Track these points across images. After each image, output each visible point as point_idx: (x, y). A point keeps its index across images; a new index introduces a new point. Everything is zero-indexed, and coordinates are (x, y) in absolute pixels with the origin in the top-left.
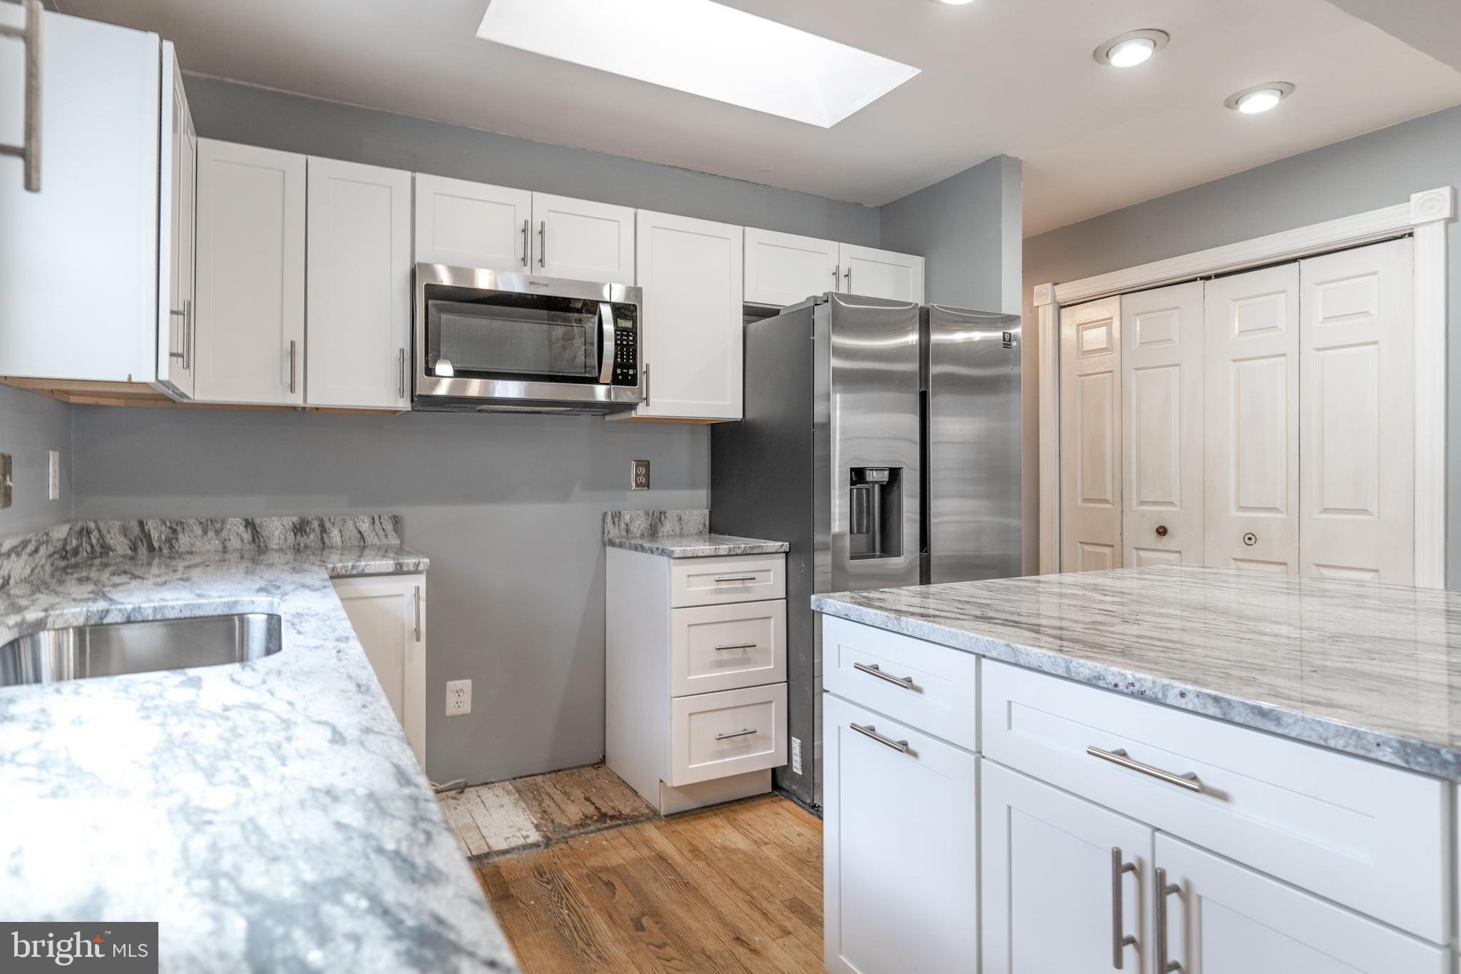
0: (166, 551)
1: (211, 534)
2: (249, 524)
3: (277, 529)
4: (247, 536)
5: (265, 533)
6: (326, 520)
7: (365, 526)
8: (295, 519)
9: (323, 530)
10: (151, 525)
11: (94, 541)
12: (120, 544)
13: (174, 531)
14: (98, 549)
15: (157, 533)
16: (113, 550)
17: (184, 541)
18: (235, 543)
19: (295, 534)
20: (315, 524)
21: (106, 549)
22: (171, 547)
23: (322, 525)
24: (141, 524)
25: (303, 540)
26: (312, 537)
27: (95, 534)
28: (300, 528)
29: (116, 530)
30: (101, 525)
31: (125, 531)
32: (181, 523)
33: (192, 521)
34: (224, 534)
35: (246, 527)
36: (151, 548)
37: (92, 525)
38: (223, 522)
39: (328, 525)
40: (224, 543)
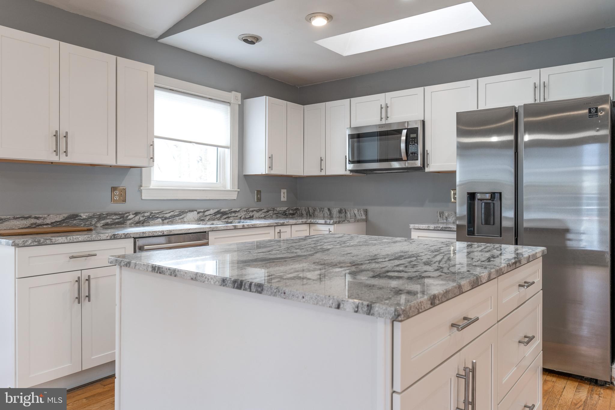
0: (313, 216)
1: (321, 212)
2: (329, 210)
3: (335, 211)
4: (328, 213)
5: (332, 213)
6: (346, 209)
7: (356, 212)
8: (339, 209)
9: (346, 213)
10: (310, 209)
11: (300, 212)
12: (304, 213)
13: (314, 211)
14: (301, 214)
15: (311, 211)
16: (303, 215)
17: (316, 213)
18: (326, 215)
19: (339, 213)
20: (344, 211)
21: (302, 214)
22: (314, 215)
23: (345, 211)
24: (308, 208)
25: (341, 215)
26: (343, 214)
27: (300, 210)
28: (340, 212)
29: (304, 210)
30: (301, 208)
31: (305, 210)
32: (315, 208)
33: (317, 208)
34: (324, 212)
35: (328, 210)
36: (310, 215)
37: (300, 208)
38: (324, 209)
39: (347, 211)
40: (324, 214)
